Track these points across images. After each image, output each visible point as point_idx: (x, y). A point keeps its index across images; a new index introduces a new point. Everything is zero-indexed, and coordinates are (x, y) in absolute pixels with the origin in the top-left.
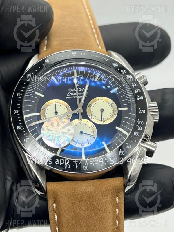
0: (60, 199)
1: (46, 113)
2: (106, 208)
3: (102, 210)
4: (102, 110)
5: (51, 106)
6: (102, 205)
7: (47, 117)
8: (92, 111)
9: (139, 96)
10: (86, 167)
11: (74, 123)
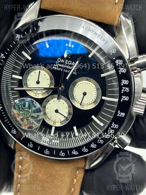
1: (28, 79)
2: (63, 179)
3: (59, 179)
4: (85, 94)
5: (35, 72)
6: (60, 176)
7: (28, 84)
8: (74, 91)
9: (124, 97)
10: (47, 152)
11: (53, 97)
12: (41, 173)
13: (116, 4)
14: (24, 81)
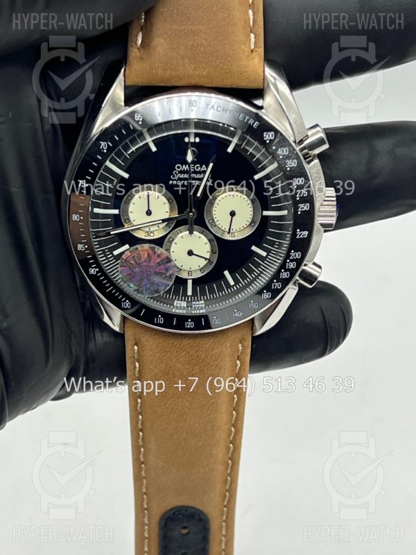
0: (146, 343)
1: (130, 210)
2: (220, 362)
4: (233, 214)
5: (139, 197)
6: (213, 357)
7: (132, 220)
8: (214, 213)
9: (301, 205)
10: (190, 324)
11: (179, 232)
12: (180, 363)
13: (252, 51)
14: (123, 215)
